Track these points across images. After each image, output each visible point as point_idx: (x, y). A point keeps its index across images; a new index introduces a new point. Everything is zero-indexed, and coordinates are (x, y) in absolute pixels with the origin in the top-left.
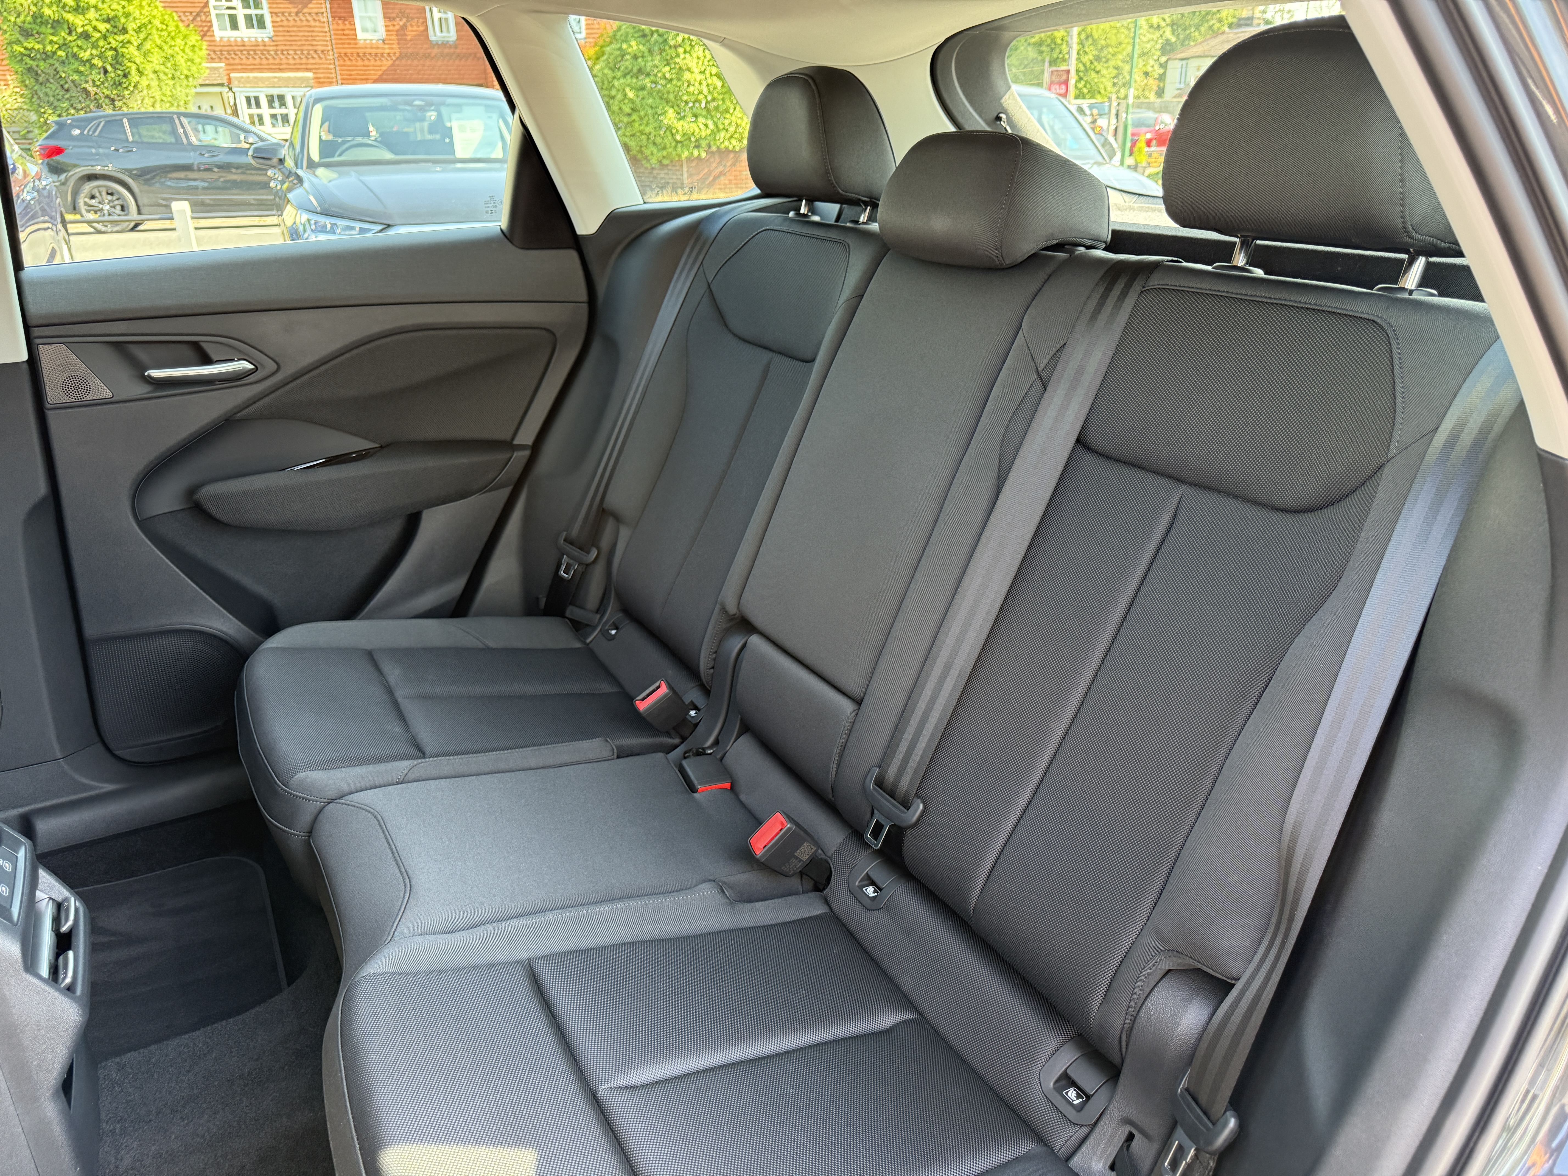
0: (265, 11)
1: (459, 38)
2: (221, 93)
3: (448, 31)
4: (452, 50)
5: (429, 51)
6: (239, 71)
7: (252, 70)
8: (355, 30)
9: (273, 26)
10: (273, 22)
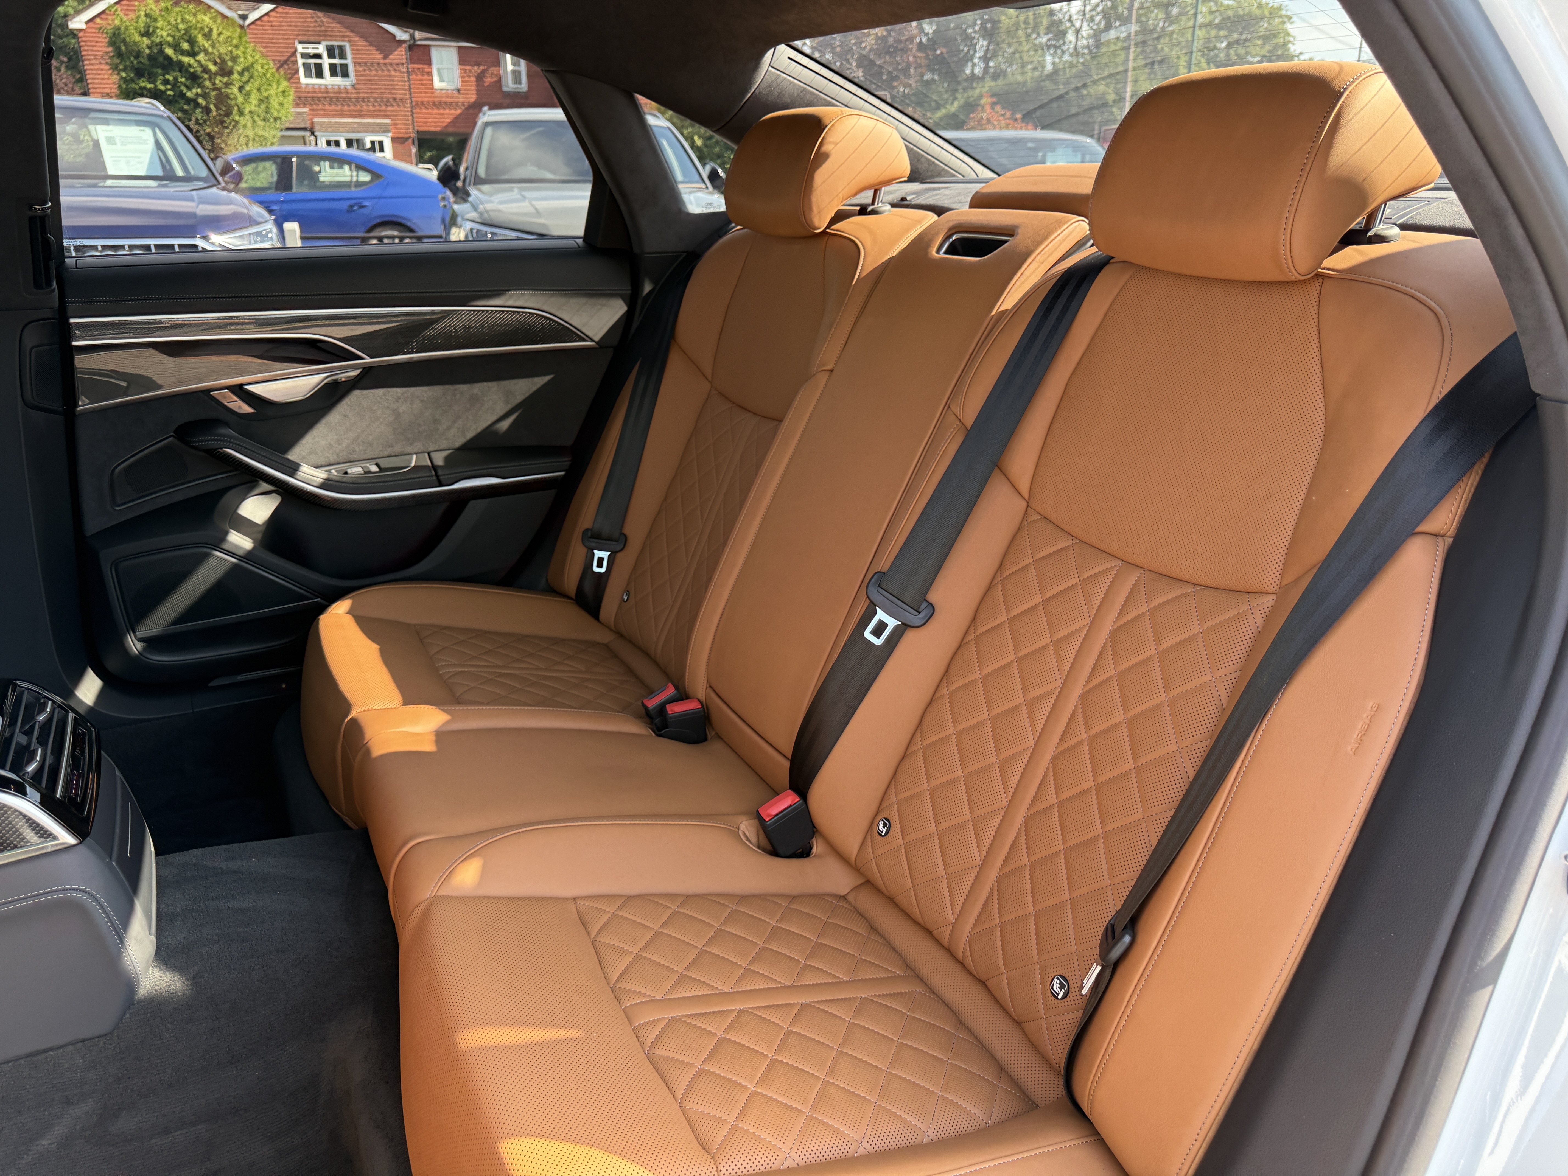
0: (349, 61)
1: (530, 87)
2: (303, 137)
3: (520, 83)
4: (523, 99)
5: (501, 101)
6: (322, 116)
7: (334, 116)
8: (432, 80)
9: (356, 76)
10: (356, 71)
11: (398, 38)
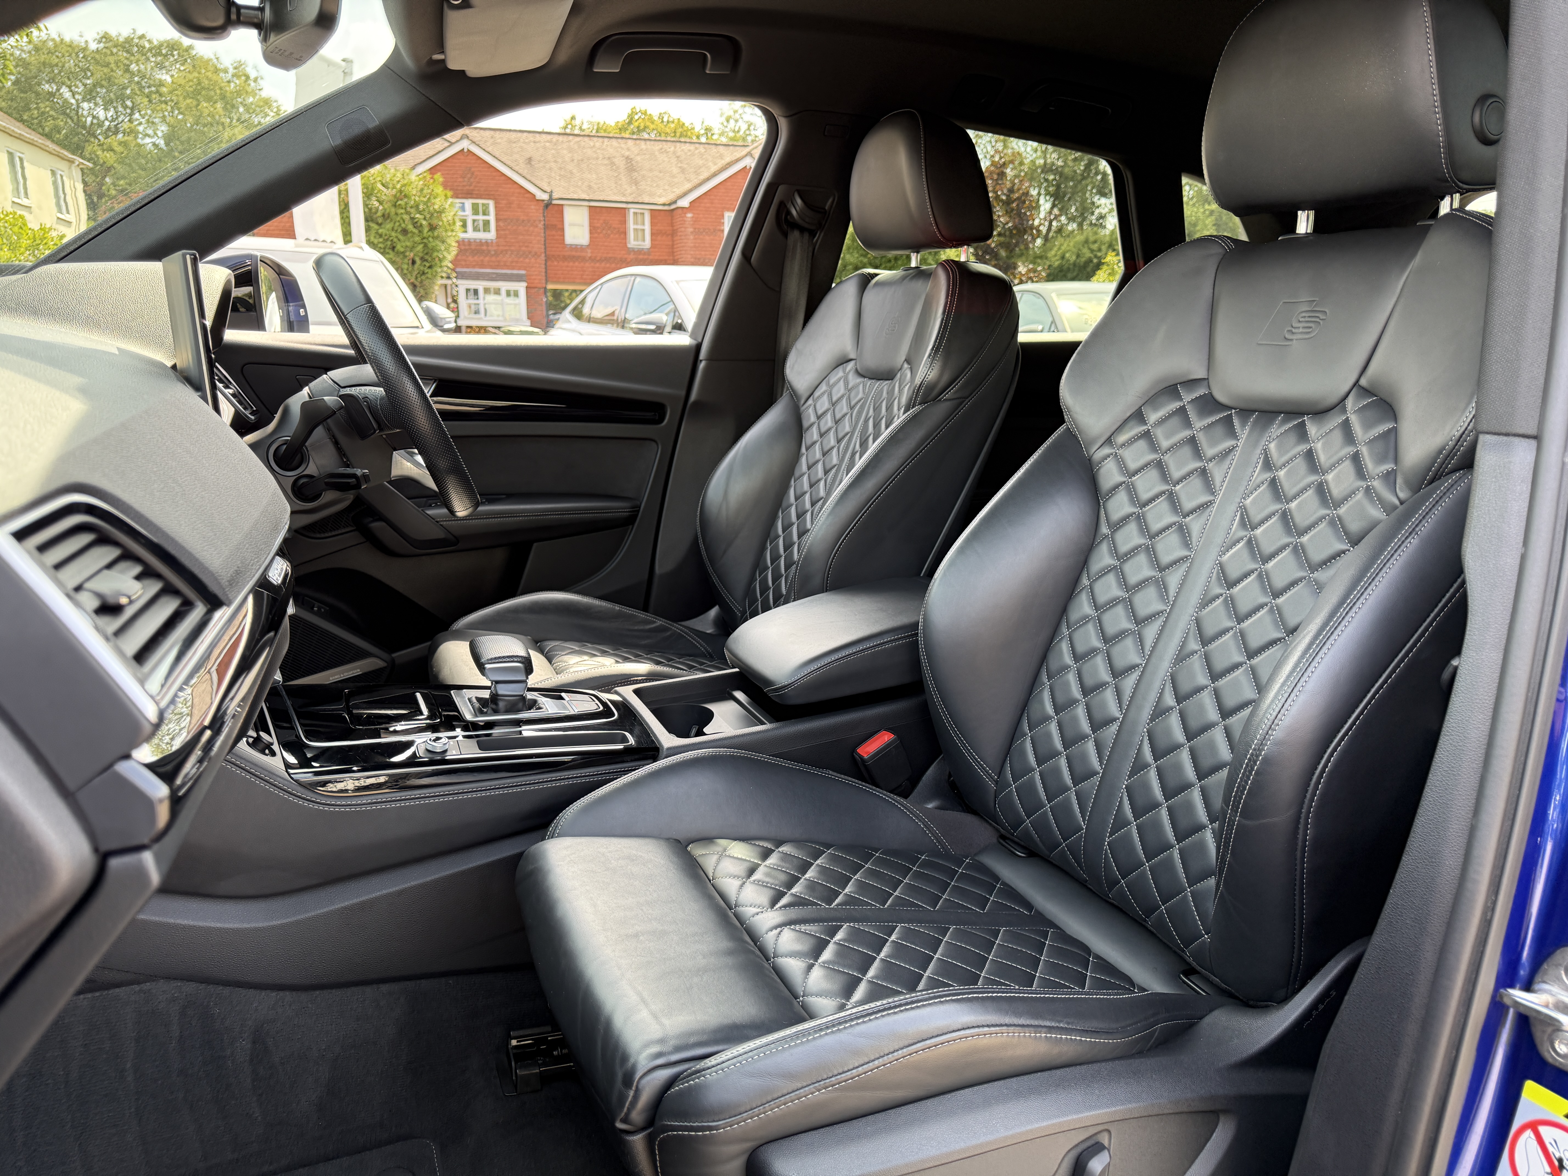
0: (492, 218)
1: (653, 246)
2: (446, 286)
3: (644, 240)
4: (646, 257)
5: (626, 256)
6: (463, 267)
7: (474, 267)
8: (563, 235)
9: (497, 230)
10: (497, 226)
11: (538, 198)
